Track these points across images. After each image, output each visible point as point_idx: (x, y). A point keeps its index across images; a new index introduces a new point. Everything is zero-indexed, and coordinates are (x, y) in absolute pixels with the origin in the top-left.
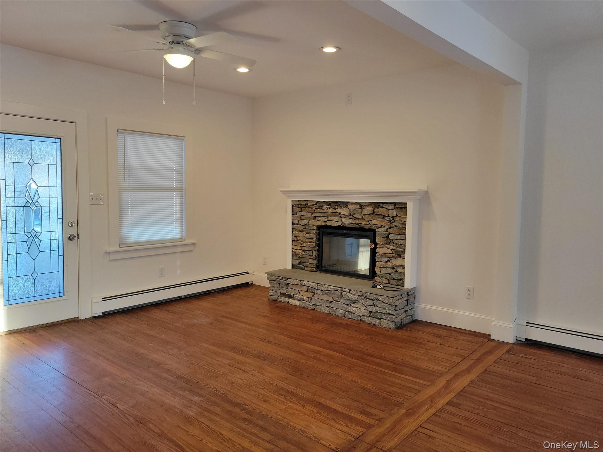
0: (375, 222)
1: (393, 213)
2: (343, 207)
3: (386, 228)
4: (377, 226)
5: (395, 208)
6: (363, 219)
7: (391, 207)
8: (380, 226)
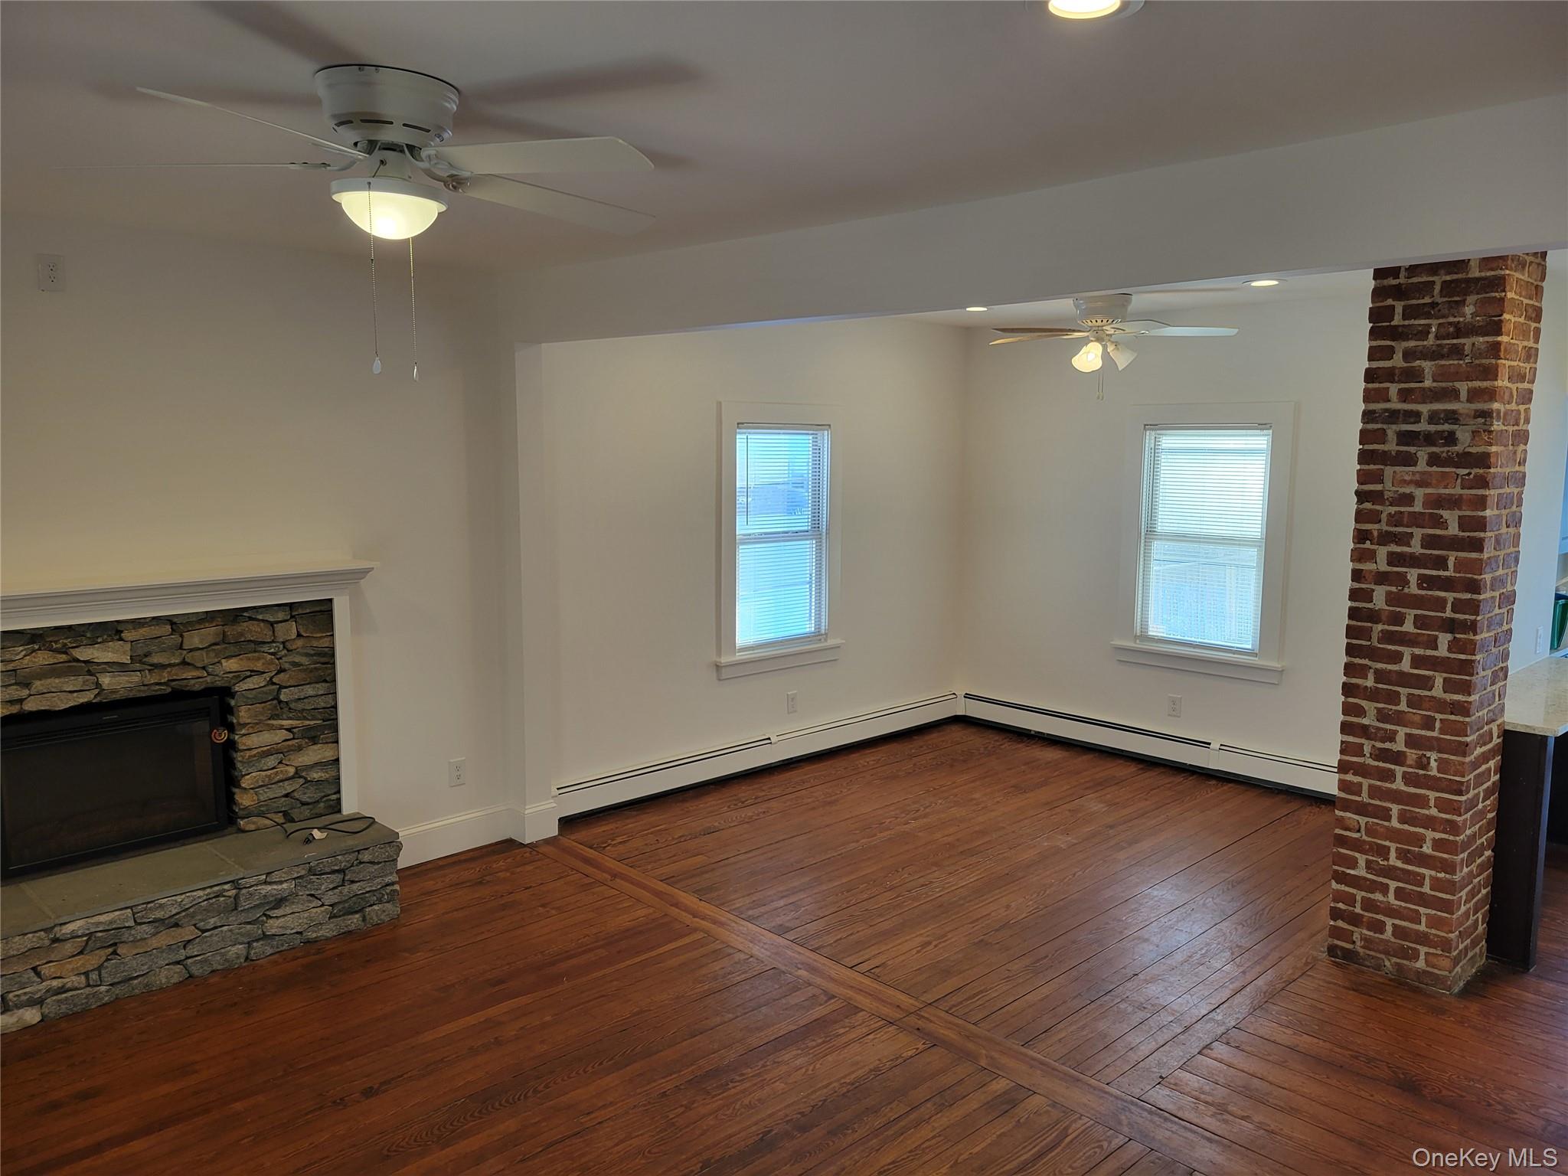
0: (231, 665)
1: (289, 631)
2: (99, 640)
3: (267, 676)
4: (239, 676)
5: (292, 617)
6: (189, 664)
7: (281, 616)
8: (248, 673)
